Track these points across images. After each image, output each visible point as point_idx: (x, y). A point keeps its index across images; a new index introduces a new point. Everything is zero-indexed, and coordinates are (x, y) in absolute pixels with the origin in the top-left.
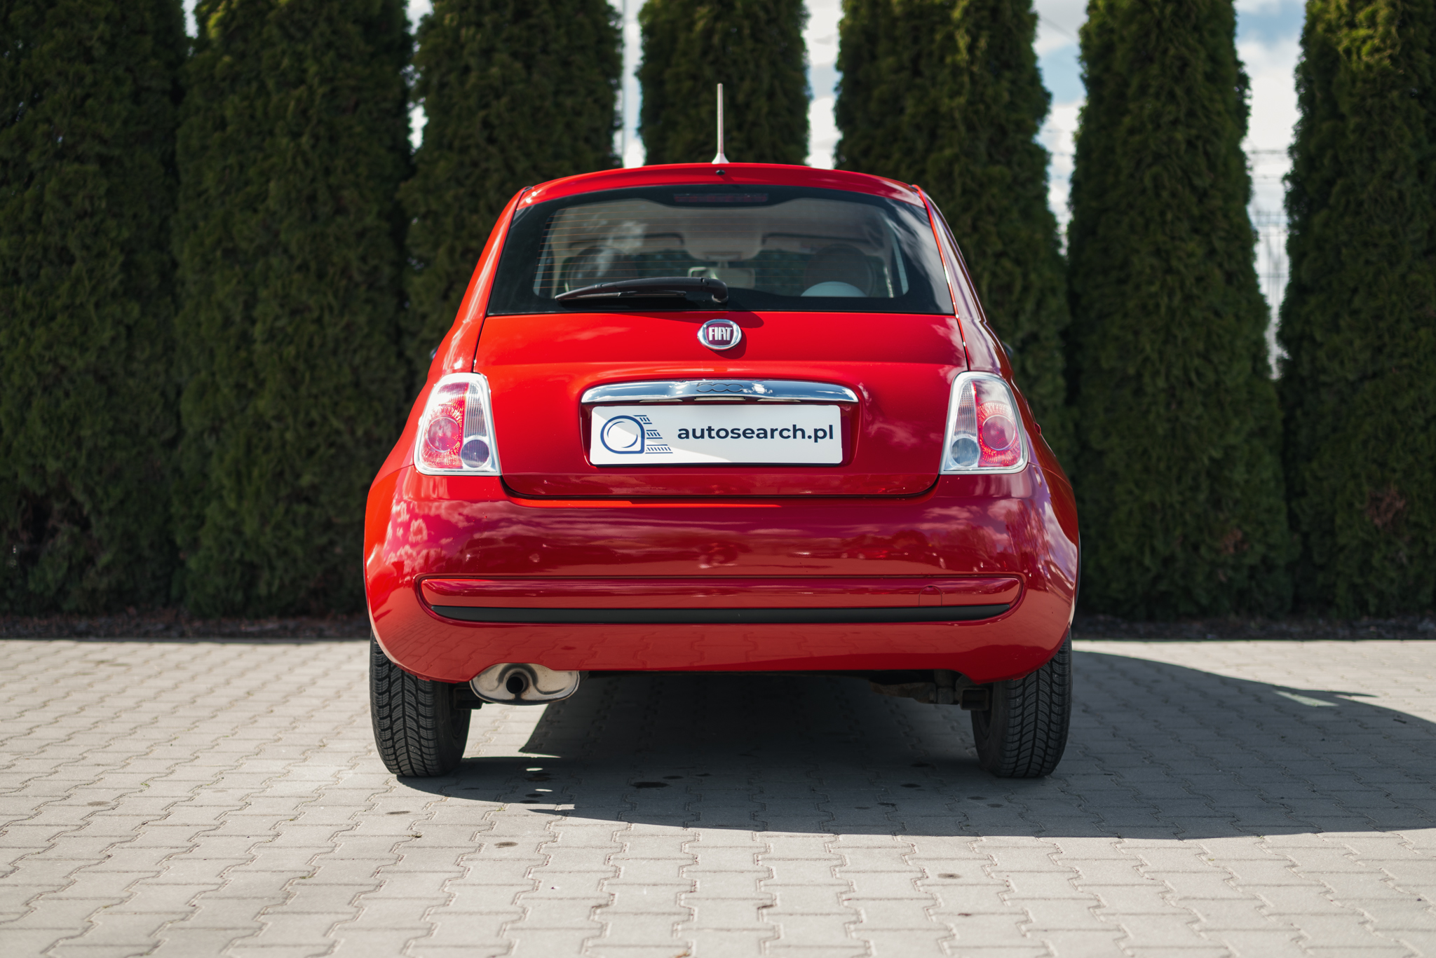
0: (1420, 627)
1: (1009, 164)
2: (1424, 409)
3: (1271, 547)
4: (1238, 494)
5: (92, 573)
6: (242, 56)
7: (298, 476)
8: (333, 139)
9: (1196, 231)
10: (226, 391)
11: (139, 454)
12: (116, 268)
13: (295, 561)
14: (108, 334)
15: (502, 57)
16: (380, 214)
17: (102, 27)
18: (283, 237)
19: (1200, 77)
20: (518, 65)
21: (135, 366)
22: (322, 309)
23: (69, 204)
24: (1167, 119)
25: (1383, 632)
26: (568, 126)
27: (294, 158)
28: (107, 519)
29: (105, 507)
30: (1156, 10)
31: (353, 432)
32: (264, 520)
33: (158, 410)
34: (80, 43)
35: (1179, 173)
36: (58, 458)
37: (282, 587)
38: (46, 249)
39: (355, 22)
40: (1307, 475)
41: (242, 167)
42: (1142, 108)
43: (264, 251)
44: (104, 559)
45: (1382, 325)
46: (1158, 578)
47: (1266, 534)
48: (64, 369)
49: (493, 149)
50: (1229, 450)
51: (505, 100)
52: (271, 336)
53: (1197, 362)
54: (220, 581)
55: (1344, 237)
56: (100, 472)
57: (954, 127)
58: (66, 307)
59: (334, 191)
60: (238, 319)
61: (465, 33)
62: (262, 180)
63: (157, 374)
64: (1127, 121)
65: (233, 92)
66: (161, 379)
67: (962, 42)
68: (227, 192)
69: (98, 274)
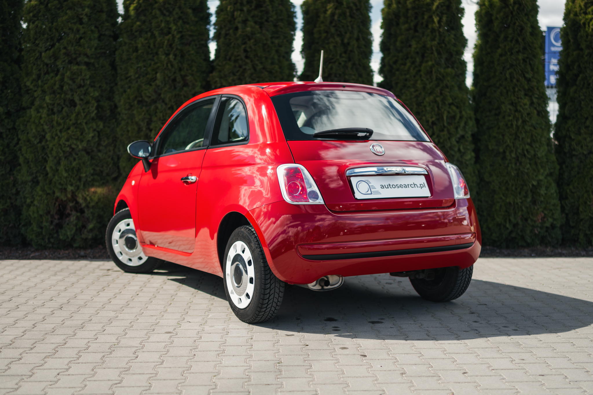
1: (453, 68)
3: (554, 219)
4: (542, 199)
5: (85, 232)
6: (144, 22)
9: (526, 95)
11: (103, 183)
12: (94, 108)
14: (91, 135)
15: (251, 23)
17: (87, 10)
18: (162, 96)
19: (528, 34)
20: (257, 27)
21: (101, 148)
23: (74, 82)
24: (515, 50)
26: (277, 51)
27: (167, 64)
28: (91, 210)
29: (91, 205)
30: (511, 8)
33: (110, 166)
34: (77, 16)
35: (520, 72)
36: (72, 185)
38: (65, 100)
39: (190, 8)
40: (568, 191)
41: (145, 67)
42: (505, 46)
43: (154, 102)
44: (91, 226)
46: (511, 232)
47: (553, 214)
48: (73, 149)
49: (248, 61)
50: (539, 181)
51: (252, 41)
53: (527, 147)
55: (583, 97)
57: (432, 53)
58: (74, 124)
59: (183, 77)
60: (144, 129)
61: (236, 14)
62: (154, 73)
63: (110, 151)
64: (499, 51)
65: (141, 37)
66: (111, 153)
67: (436, 20)
68: (139, 77)
69: (86, 110)
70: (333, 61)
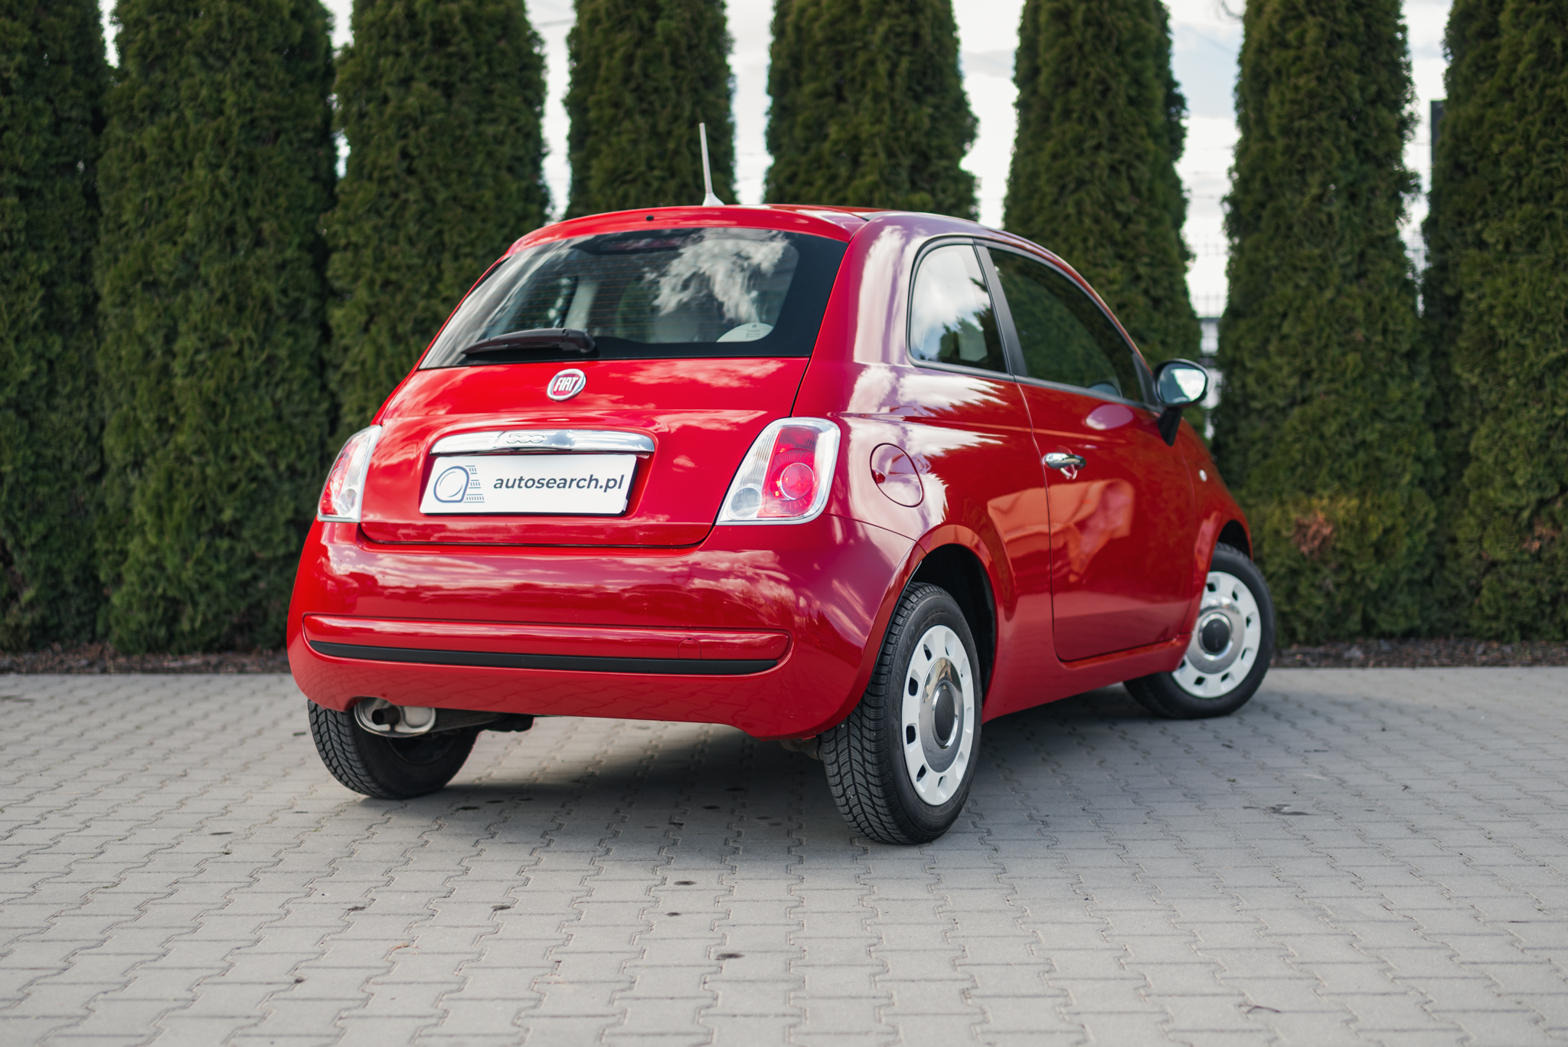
0: (1347, 655)
1: (932, 192)
2: (1353, 435)
5: (15, 609)
6: (161, 86)
7: (220, 511)
8: (252, 171)
9: (1121, 257)
10: (147, 425)
11: (62, 489)
12: (35, 303)
13: (217, 596)
14: (28, 369)
15: (420, 85)
16: (300, 246)
17: (19, 58)
18: (203, 270)
19: (1122, 101)
20: (436, 93)
21: (58, 401)
22: (242, 343)
24: (1088, 144)
25: (1308, 660)
26: (490, 155)
27: (212, 190)
28: (29, 555)
29: (27, 543)
30: (1077, 34)
31: (275, 466)
32: (185, 553)
33: (81, 445)
35: (1102, 199)
37: (205, 622)
39: (275, 51)
41: (161, 200)
42: (1064, 133)
43: (182, 284)
44: (28, 595)
45: (1310, 351)
49: (411, 180)
51: (424, 130)
52: (191, 369)
54: (142, 617)
56: (22, 507)
57: (875, 154)
59: (254, 224)
60: (159, 353)
61: (385, 62)
62: (182, 212)
63: (79, 408)
64: (1050, 146)
65: (152, 123)
66: (84, 413)
67: (882, 68)
68: (147, 224)
69: (17, 308)
70: (629, 177)
